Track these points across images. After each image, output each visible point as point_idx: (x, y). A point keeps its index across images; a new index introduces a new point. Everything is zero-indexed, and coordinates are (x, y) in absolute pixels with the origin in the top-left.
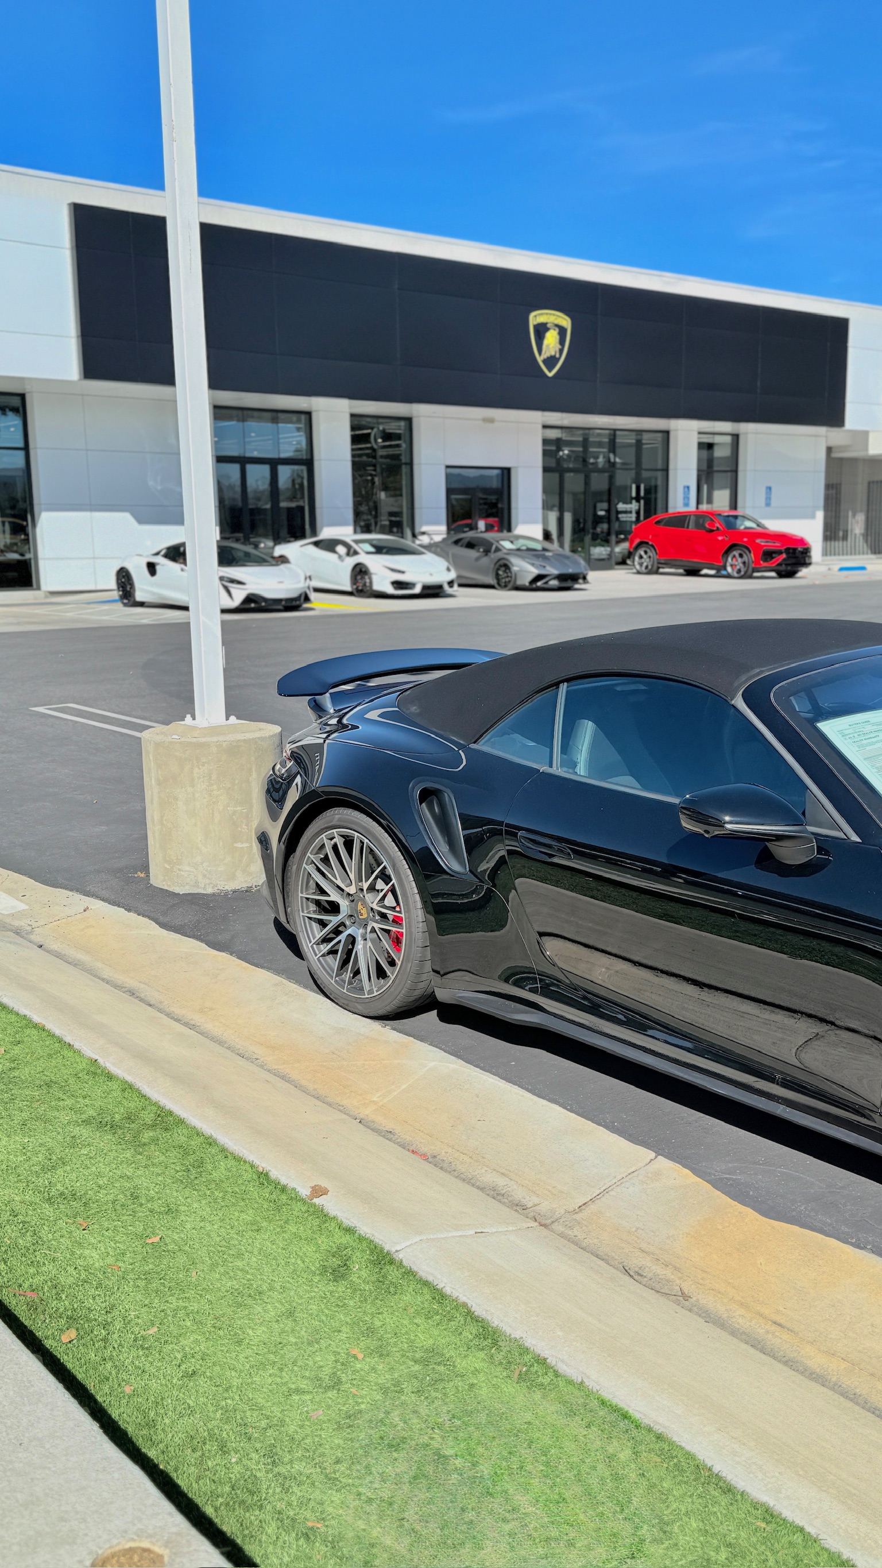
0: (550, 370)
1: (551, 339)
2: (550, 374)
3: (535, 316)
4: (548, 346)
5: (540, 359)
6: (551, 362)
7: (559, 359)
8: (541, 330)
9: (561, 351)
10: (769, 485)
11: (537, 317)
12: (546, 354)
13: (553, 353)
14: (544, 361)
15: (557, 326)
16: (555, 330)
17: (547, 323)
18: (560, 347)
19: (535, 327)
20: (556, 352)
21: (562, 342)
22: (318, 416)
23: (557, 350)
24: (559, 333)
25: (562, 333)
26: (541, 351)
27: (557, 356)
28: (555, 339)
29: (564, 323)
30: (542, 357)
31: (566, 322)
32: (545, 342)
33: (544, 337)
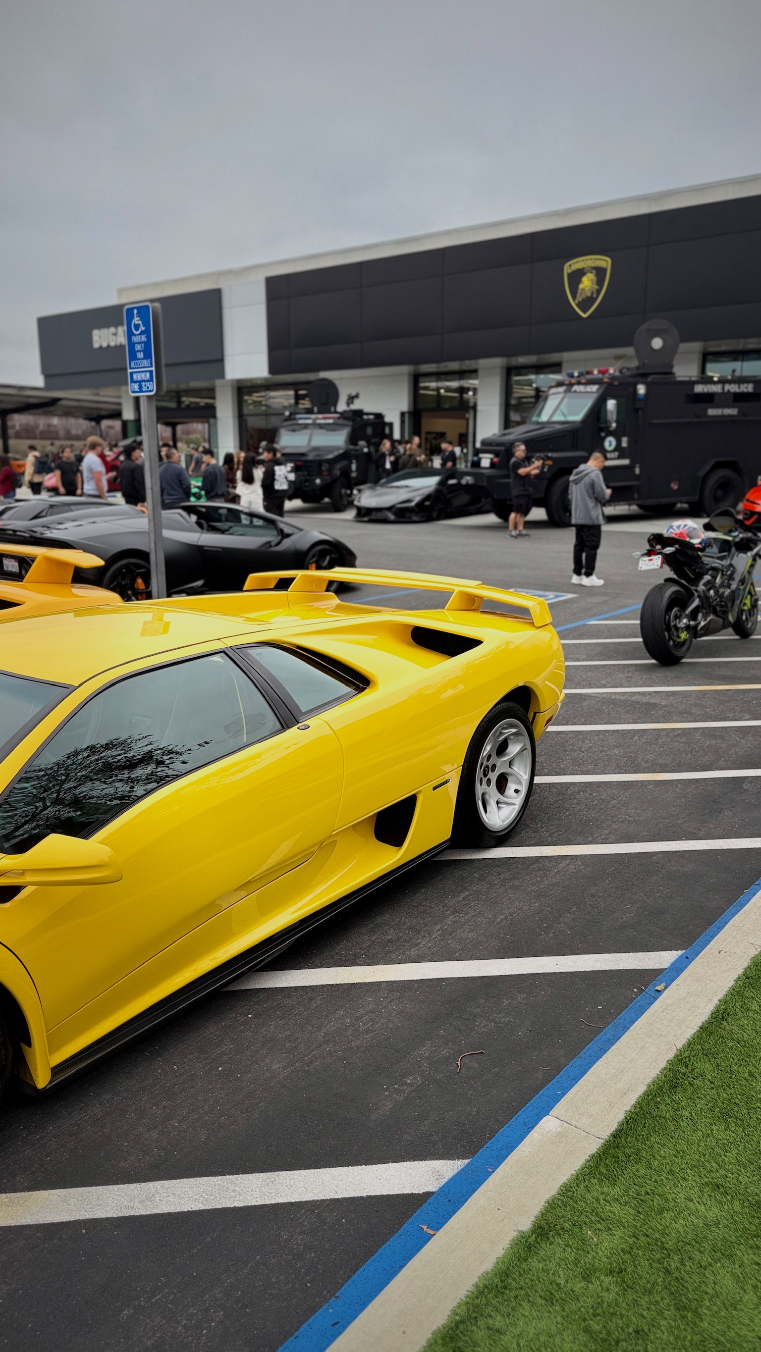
1: (587, 283)
2: (584, 316)
3: (570, 266)
4: (583, 289)
5: (572, 303)
6: (585, 304)
7: (596, 299)
8: (578, 275)
9: (599, 292)
11: (572, 266)
12: (579, 298)
13: (589, 294)
14: (580, 304)
15: (596, 268)
16: (592, 273)
17: (583, 269)
18: (596, 287)
19: (569, 275)
20: (593, 293)
21: (600, 282)
22: (480, 373)
23: (595, 291)
24: (597, 275)
25: (600, 272)
26: (574, 292)
27: (595, 295)
28: (592, 280)
29: (603, 264)
30: (577, 301)
31: (605, 262)
32: (581, 286)
33: (579, 281)
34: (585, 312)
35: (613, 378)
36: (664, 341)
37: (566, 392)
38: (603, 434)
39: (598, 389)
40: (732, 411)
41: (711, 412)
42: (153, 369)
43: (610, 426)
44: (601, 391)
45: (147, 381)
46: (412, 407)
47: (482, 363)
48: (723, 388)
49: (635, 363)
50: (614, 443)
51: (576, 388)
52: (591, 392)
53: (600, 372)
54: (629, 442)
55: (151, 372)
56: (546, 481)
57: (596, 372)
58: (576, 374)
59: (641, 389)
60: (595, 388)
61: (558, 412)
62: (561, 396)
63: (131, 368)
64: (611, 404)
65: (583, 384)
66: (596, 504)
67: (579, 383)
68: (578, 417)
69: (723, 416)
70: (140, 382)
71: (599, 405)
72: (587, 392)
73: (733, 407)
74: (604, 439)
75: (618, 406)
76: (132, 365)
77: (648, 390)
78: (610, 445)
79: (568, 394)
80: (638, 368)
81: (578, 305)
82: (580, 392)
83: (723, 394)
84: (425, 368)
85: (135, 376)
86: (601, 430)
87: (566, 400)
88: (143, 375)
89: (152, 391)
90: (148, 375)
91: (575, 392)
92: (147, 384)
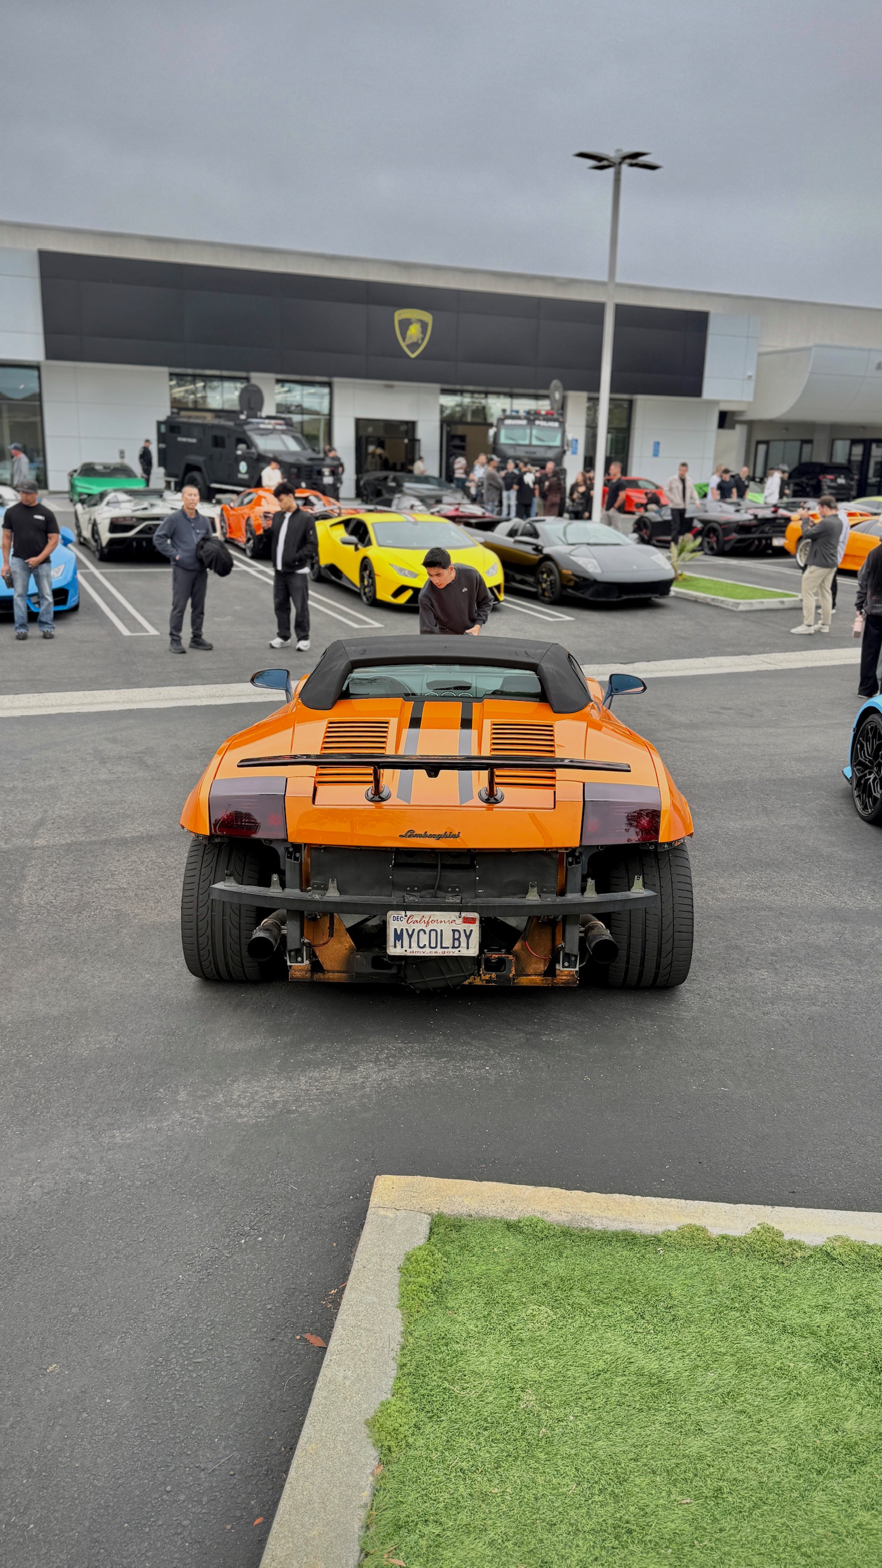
0: (413, 352)
1: (414, 331)
2: (413, 356)
4: (411, 336)
5: (403, 345)
6: (413, 346)
7: (420, 345)
8: (405, 324)
9: (423, 339)
10: (657, 440)
11: (400, 315)
12: (408, 341)
13: (416, 340)
14: (408, 346)
15: (419, 320)
16: (417, 323)
17: (409, 319)
18: (421, 336)
19: (399, 321)
20: (418, 340)
21: (424, 331)
23: (420, 338)
24: (421, 326)
25: (424, 325)
26: (404, 339)
27: (420, 342)
28: (418, 330)
29: (425, 319)
30: (406, 343)
31: (427, 317)
32: (409, 332)
33: (407, 329)
34: (413, 354)
51: (537, 422)
72: (550, 427)
79: (534, 427)
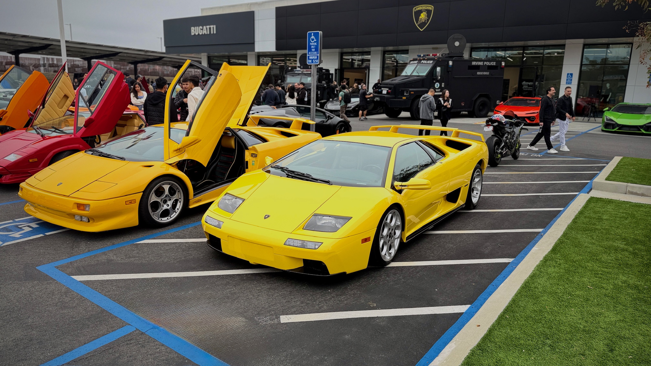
1: (423, 16)
2: (421, 30)
3: (416, 8)
4: (421, 19)
6: (422, 25)
8: (419, 13)
9: (428, 20)
12: (419, 23)
13: (424, 21)
15: (426, 10)
16: (425, 12)
17: (421, 10)
19: (414, 12)
20: (425, 21)
21: (429, 16)
22: (371, 53)
23: (426, 19)
24: (427, 13)
25: (429, 12)
26: (417, 20)
27: (426, 22)
28: (425, 15)
29: (430, 8)
30: (418, 24)
31: (431, 7)
32: (420, 17)
33: (420, 15)
34: (422, 29)
35: (439, 58)
36: (460, 43)
37: (418, 63)
38: (435, 81)
39: (433, 62)
40: (487, 73)
41: (478, 73)
42: (319, 55)
43: (438, 78)
44: (434, 63)
45: (316, 59)
46: (340, 67)
47: (373, 49)
48: (484, 63)
49: (447, 52)
50: (439, 85)
51: (422, 61)
52: (430, 64)
53: (433, 55)
54: (445, 85)
55: (318, 56)
56: (411, 101)
57: (431, 55)
58: (422, 56)
59: (451, 63)
60: (431, 62)
61: (415, 71)
62: (417, 64)
63: (308, 54)
64: (438, 69)
65: (426, 60)
66: (431, 111)
67: (424, 60)
68: (424, 74)
69: (483, 75)
70: (312, 60)
71: (433, 69)
72: (428, 63)
73: (488, 72)
74: (435, 83)
75: (441, 70)
76: (309, 53)
77: (453, 63)
78: (437, 86)
79: (419, 64)
80: (448, 54)
81: (418, 25)
82: (425, 63)
83: (484, 66)
84: (345, 50)
85: (310, 57)
86: (434, 79)
87: (418, 67)
88: (314, 57)
89: (317, 63)
90: (316, 57)
91: (422, 63)
92: (316, 60)
